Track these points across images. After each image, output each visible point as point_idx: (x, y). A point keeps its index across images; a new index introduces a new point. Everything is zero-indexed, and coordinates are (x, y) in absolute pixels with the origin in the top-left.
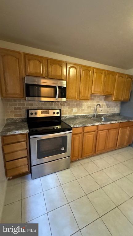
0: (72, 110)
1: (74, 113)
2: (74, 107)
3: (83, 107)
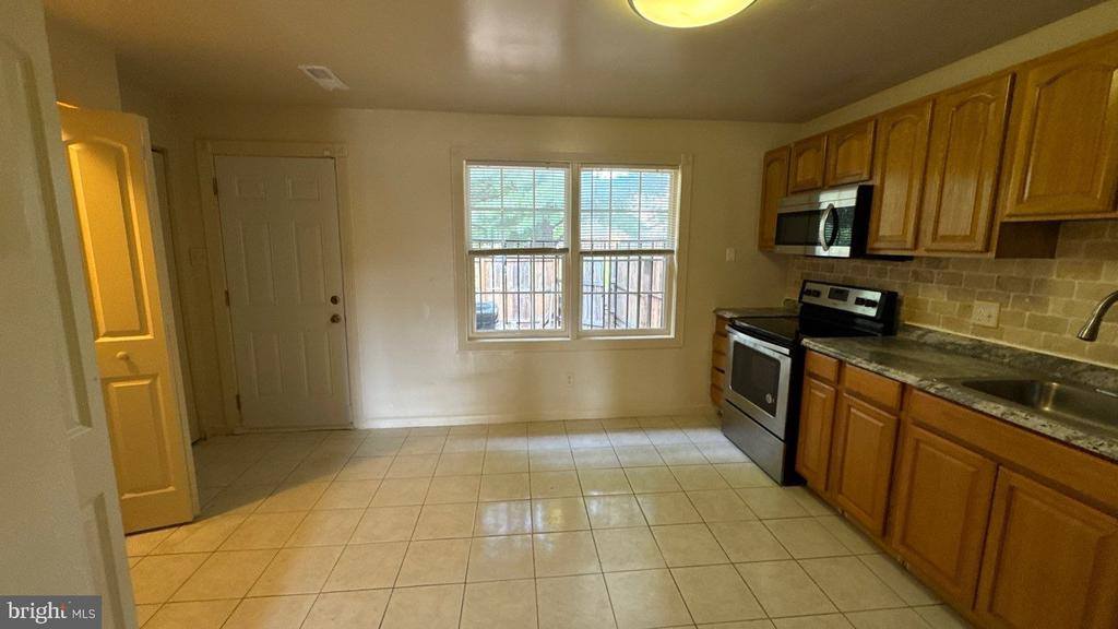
1: (978, 329)
2: (981, 294)
3: (1051, 307)
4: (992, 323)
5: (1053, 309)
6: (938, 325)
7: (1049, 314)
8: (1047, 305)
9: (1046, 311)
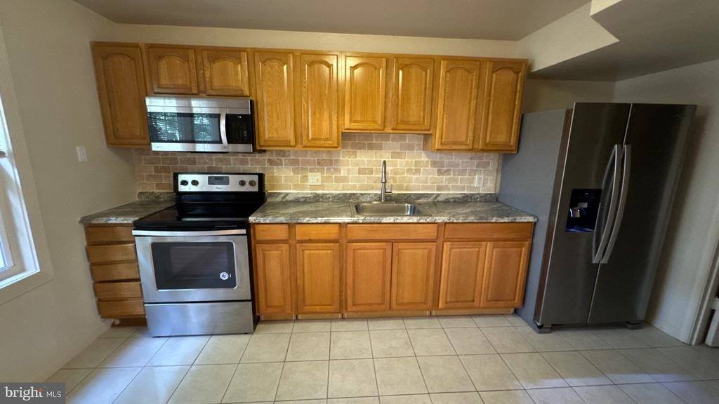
0: (305, 178)
1: (312, 187)
2: (310, 169)
3: (342, 171)
4: (319, 183)
5: (343, 173)
6: (290, 189)
7: (342, 175)
8: (340, 171)
9: (340, 173)
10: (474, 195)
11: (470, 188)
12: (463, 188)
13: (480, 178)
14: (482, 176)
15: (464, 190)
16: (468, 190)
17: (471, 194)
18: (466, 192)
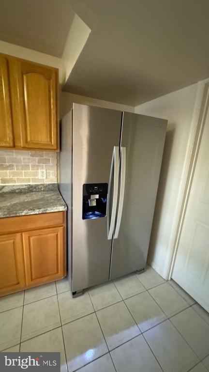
10: (38, 185)
11: (34, 180)
12: (29, 180)
13: (43, 172)
14: (44, 171)
15: (30, 182)
16: (32, 182)
17: (36, 185)
18: (31, 183)
